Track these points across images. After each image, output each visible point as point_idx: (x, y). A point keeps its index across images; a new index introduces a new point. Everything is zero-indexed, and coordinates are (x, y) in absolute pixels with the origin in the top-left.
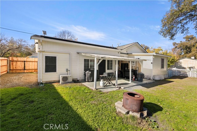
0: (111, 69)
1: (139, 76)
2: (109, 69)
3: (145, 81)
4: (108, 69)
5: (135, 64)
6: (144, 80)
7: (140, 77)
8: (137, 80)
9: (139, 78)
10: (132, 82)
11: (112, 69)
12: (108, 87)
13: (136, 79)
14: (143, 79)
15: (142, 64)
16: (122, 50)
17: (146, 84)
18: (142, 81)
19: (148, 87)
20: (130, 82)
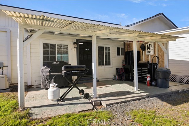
0: (106, 64)
1: (161, 75)
2: (103, 65)
3: (173, 87)
4: (101, 63)
5: (153, 51)
6: (170, 84)
7: (161, 77)
8: (156, 86)
9: (159, 81)
10: (140, 88)
11: (109, 64)
12: (66, 102)
13: (154, 83)
14: (170, 82)
15: (167, 48)
16: (128, 26)
17: (177, 92)
18: (167, 87)
19: (174, 103)
20: (135, 89)
